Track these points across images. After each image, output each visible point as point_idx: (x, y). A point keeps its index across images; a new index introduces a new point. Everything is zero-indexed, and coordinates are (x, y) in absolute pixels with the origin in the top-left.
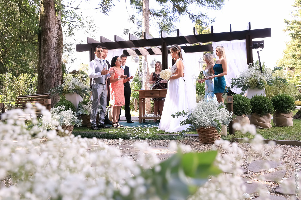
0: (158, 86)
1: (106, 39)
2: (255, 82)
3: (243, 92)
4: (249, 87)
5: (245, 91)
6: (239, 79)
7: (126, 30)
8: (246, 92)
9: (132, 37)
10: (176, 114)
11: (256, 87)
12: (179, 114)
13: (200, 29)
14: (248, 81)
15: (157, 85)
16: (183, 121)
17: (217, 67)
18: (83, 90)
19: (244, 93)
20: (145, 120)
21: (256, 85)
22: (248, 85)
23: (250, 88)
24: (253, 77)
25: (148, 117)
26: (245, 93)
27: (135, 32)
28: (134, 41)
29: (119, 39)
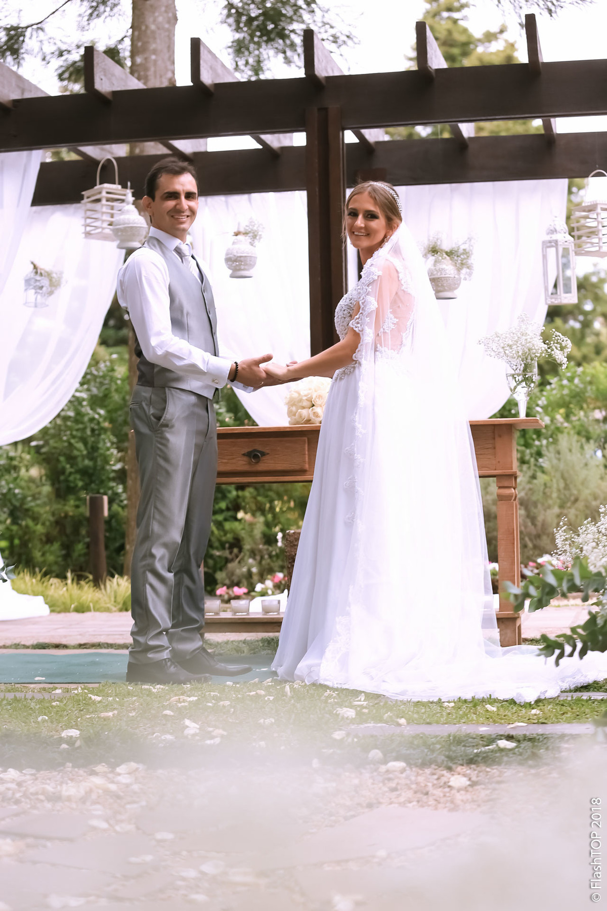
7: (10, 29)
9: (105, 71)
28: (115, 93)
29: (14, 84)
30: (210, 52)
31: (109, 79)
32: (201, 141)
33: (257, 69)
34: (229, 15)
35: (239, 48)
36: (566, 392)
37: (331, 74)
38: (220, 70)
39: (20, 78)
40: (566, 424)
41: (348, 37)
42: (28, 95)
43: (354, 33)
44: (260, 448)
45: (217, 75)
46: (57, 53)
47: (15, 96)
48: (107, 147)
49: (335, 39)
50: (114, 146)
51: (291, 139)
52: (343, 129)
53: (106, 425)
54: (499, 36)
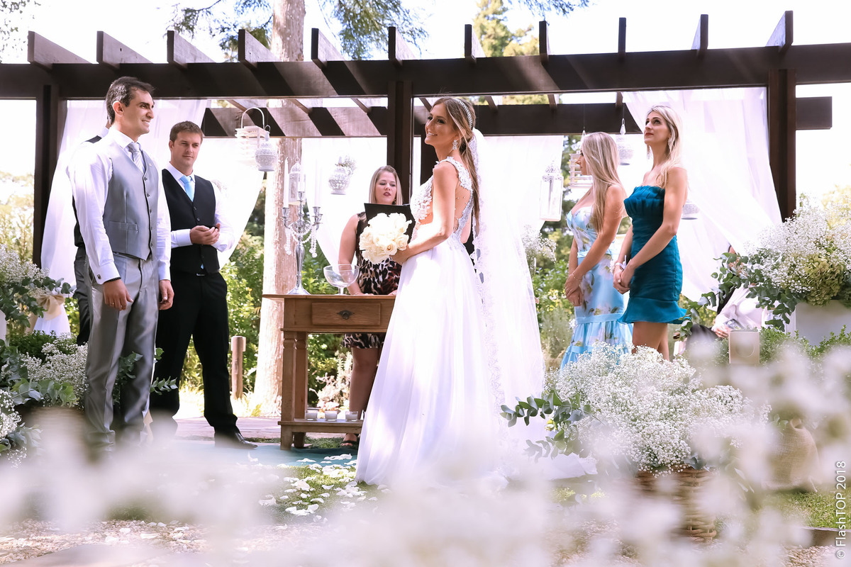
0: (383, 277)
1: (122, 48)
2: (832, 273)
3: (779, 317)
4: (804, 297)
5: (787, 315)
6: (757, 259)
7: (187, 11)
8: (793, 317)
9: (252, 47)
10: (521, 405)
11: (833, 298)
12: (534, 405)
13: (495, 38)
14: (803, 270)
15: (378, 277)
16: (542, 442)
17: (643, 202)
18: (13, 284)
19: (784, 322)
20: (303, 434)
21: (836, 289)
22: (798, 287)
23: (807, 301)
24: (825, 251)
25: (323, 421)
26: (788, 322)
27: (225, 26)
28: (259, 64)
29: (189, 53)
30: (325, 39)
31: (256, 54)
32: (319, 100)
33: (359, 50)
34: (340, 11)
35: (347, 35)
36: (559, 279)
37: (407, 59)
38: (332, 52)
39: (193, 48)
40: (558, 300)
41: (420, 31)
42: (198, 61)
43: (424, 28)
44: (349, 310)
45: (330, 55)
46: (220, 29)
47: (190, 61)
48: (254, 100)
49: (412, 33)
50: (258, 100)
51: (379, 102)
52: (413, 97)
53: (247, 289)
54: (528, 33)
